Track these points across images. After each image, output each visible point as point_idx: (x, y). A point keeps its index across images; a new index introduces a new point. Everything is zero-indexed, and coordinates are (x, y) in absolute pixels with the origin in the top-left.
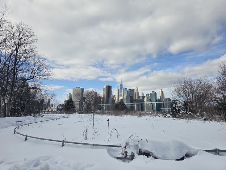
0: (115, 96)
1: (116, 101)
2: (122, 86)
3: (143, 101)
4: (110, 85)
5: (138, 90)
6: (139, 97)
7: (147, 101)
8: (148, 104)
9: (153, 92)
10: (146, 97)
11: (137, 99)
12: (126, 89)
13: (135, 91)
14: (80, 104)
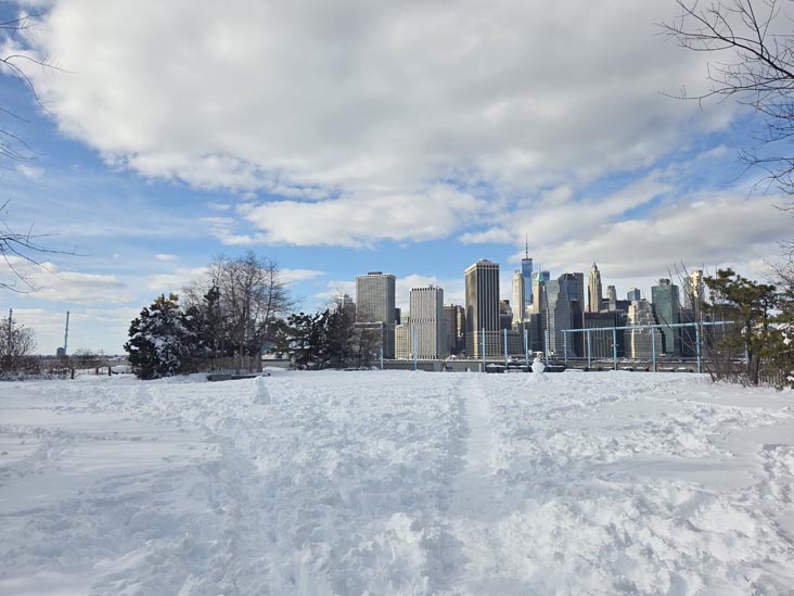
0: (507, 302)
1: (516, 320)
2: (531, 264)
3: (624, 321)
4: (494, 262)
5: (598, 276)
6: (603, 303)
7: (640, 316)
8: (645, 331)
9: (662, 281)
10: (634, 303)
11: (595, 309)
12: (546, 275)
13: (586, 282)
14: (385, 332)
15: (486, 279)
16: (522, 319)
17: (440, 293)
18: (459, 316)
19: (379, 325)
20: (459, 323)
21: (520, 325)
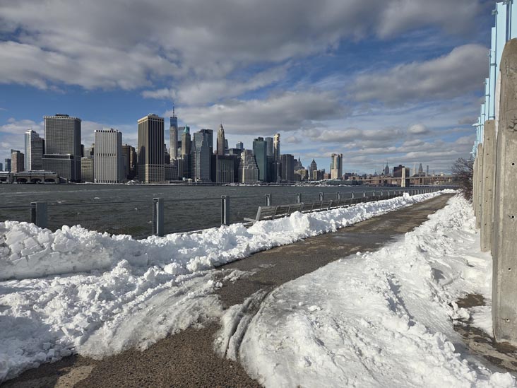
1: (172, 157)
2: (176, 121)
3: (239, 161)
7: (247, 159)
8: (251, 167)
10: (246, 151)
13: (217, 136)
14: (72, 162)
15: (155, 127)
16: (176, 158)
17: (119, 135)
18: (131, 153)
19: (67, 157)
20: (131, 159)
21: (176, 162)
